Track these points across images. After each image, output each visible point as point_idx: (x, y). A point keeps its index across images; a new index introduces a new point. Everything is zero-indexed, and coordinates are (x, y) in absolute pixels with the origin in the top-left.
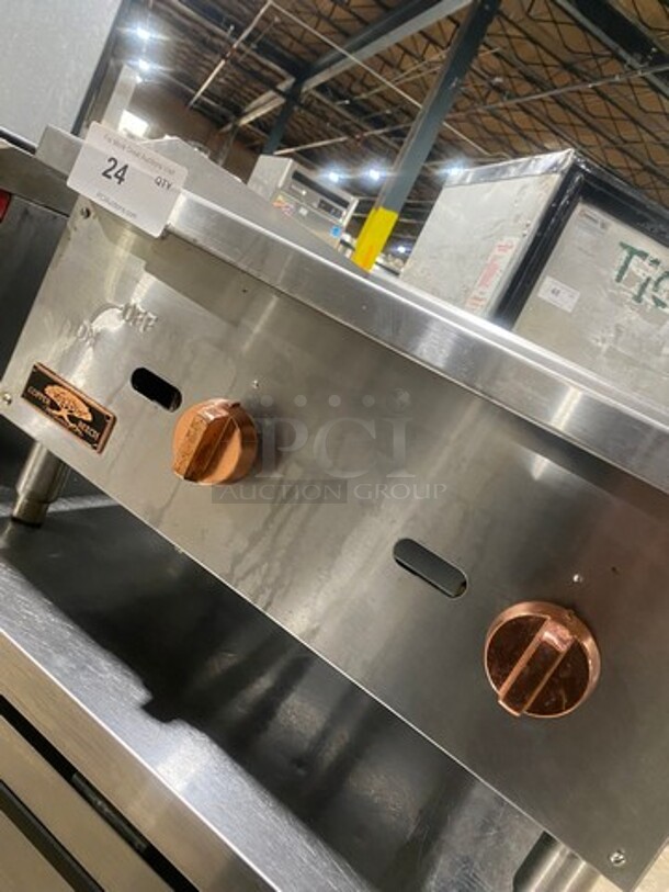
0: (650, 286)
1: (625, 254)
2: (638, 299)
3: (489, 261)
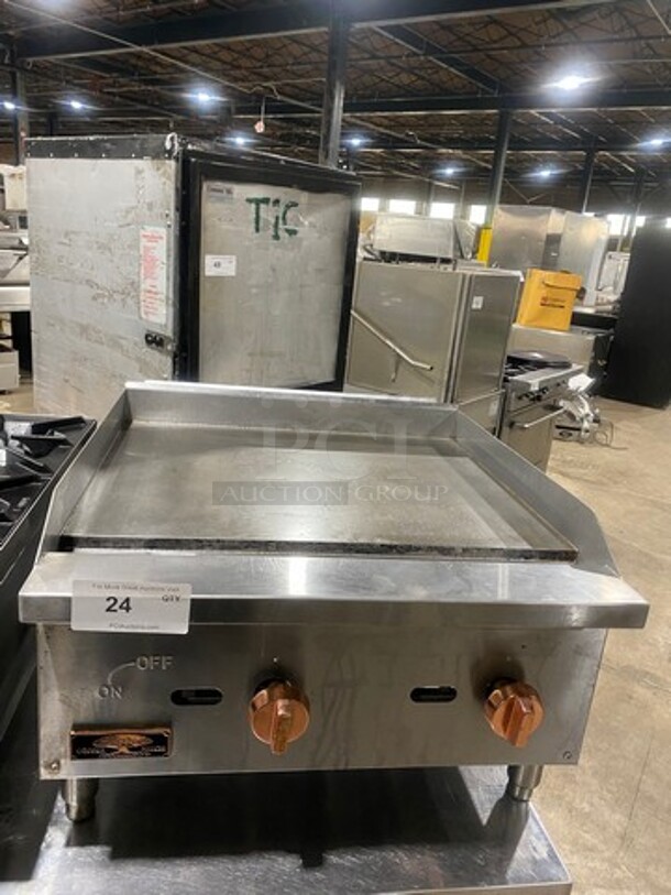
0: (281, 221)
1: (253, 206)
2: (276, 237)
3: (142, 252)
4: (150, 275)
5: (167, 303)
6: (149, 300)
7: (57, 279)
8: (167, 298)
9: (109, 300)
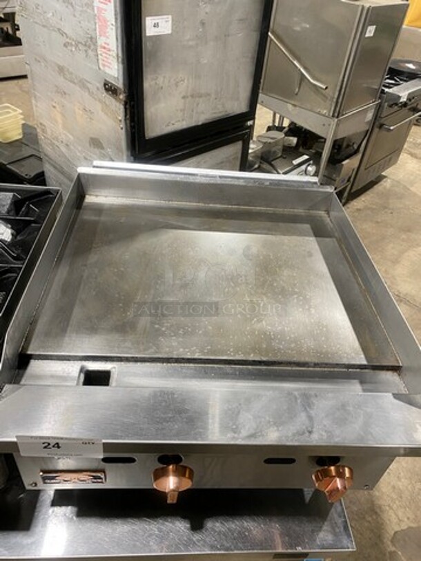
3: (96, 12)
4: (104, 33)
5: (118, 60)
6: (104, 55)
7: (36, 23)
8: (118, 55)
9: (76, 48)
